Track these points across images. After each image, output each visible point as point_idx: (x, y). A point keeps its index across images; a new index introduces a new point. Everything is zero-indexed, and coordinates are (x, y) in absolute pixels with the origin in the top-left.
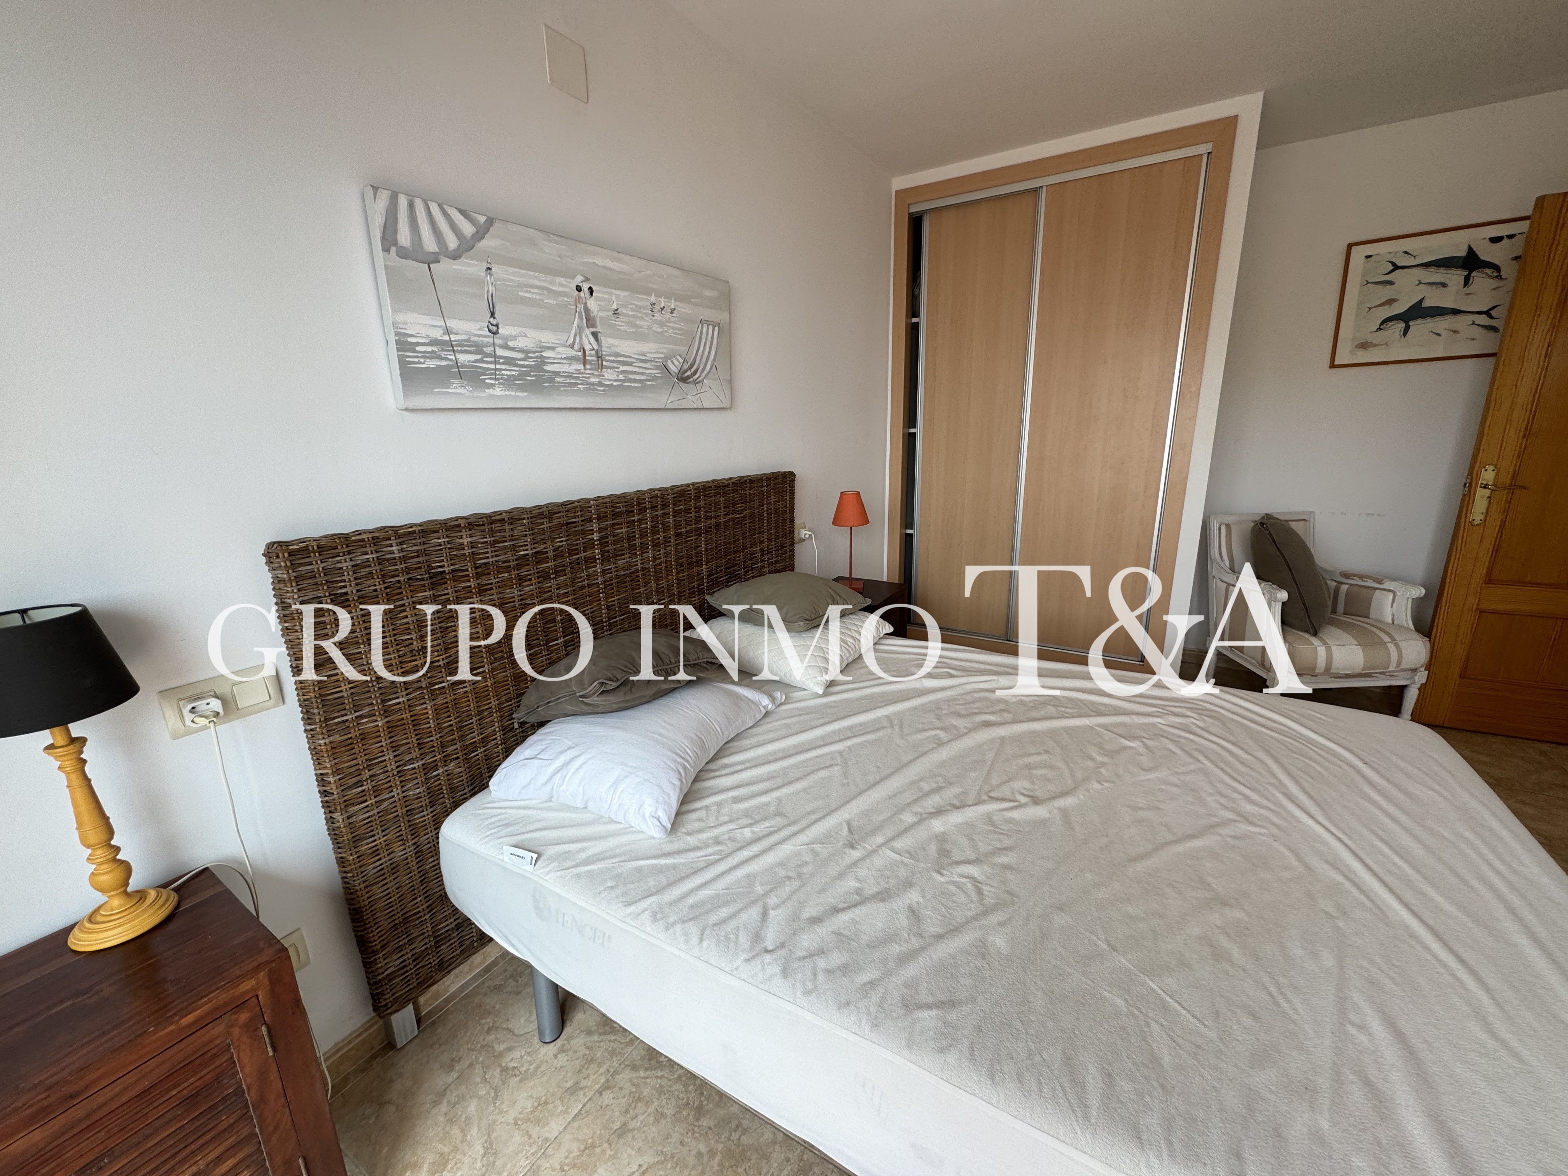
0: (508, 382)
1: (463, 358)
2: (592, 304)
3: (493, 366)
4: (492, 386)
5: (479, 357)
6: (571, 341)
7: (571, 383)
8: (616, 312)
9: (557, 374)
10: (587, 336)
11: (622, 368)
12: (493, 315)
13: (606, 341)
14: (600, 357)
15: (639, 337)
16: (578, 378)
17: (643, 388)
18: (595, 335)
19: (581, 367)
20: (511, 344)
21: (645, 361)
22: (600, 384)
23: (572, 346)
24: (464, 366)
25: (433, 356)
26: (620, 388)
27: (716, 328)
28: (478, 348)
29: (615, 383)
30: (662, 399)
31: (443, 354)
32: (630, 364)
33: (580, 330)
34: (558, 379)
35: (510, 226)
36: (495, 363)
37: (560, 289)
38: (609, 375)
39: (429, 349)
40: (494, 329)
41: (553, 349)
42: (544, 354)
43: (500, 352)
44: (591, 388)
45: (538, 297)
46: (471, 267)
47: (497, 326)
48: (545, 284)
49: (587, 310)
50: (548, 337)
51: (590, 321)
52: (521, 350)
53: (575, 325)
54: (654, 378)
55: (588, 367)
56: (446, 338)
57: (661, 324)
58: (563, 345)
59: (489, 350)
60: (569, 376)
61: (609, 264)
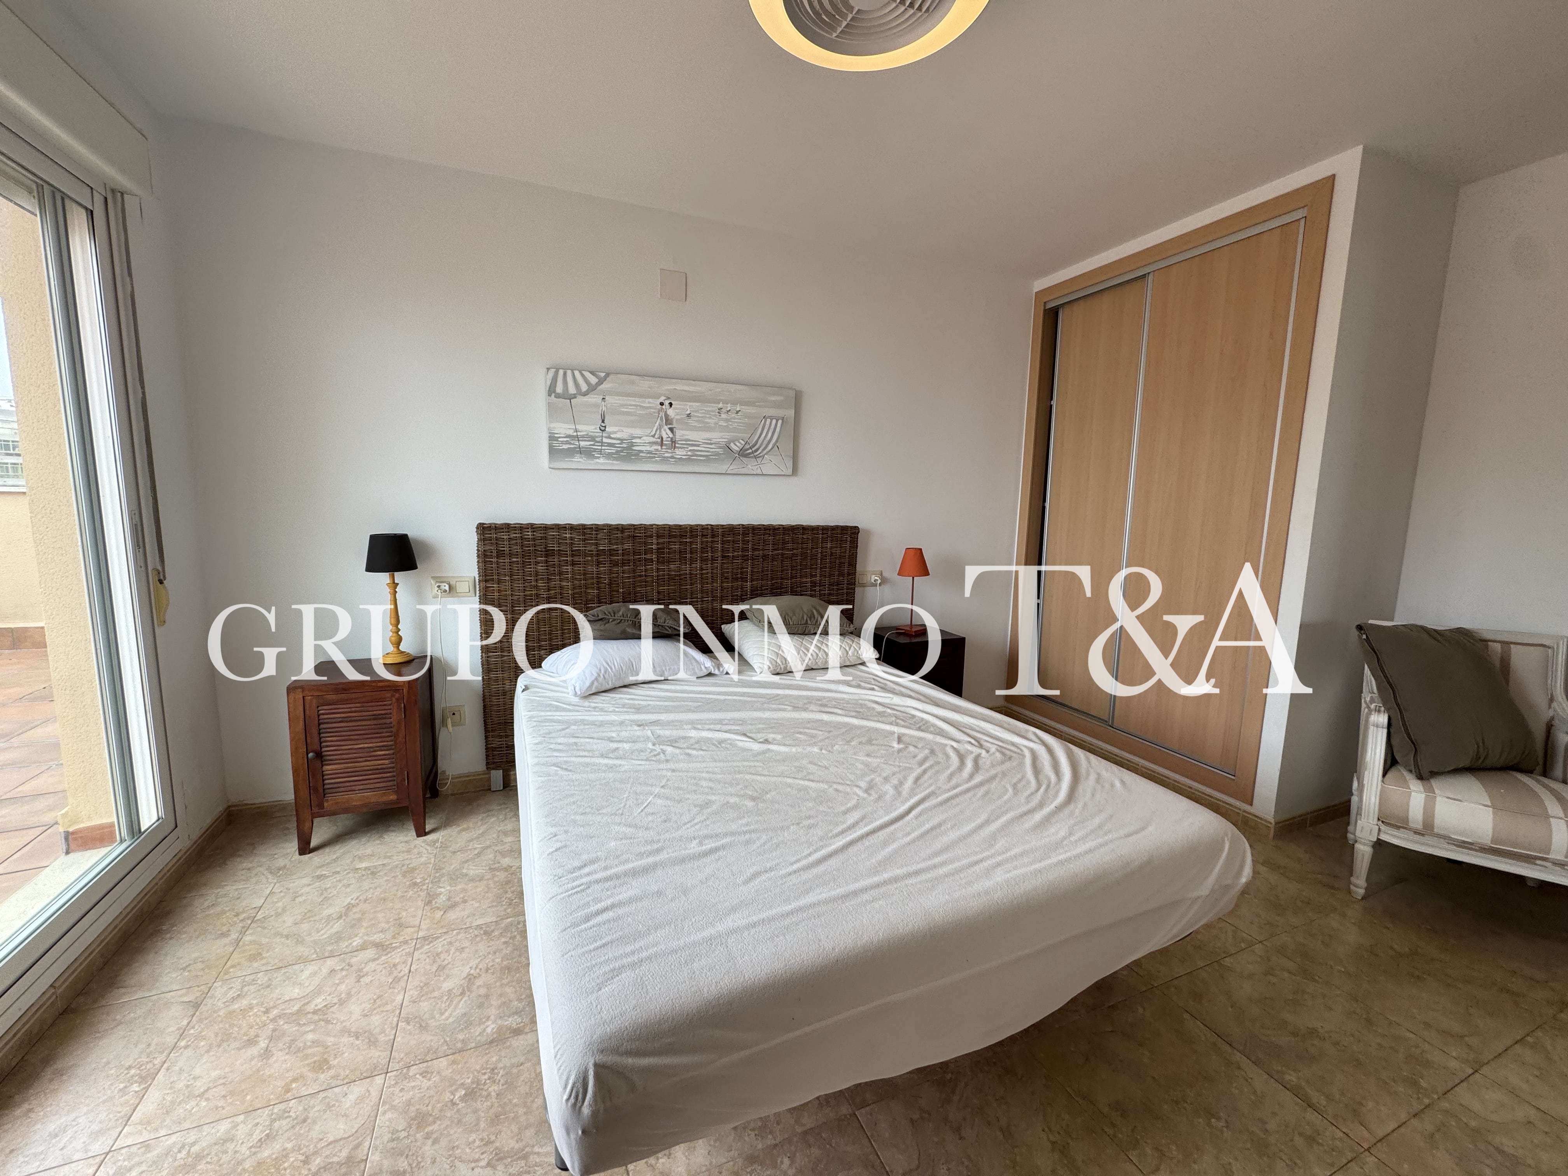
2: (671, 412)
6: (653, 433)
8: (689, 415)
10: (665, 430)
12: (603, 421)
14: (673, 442)
15: (707, 428)
18: (671, 430)
23: (653, 436)
24: (583, 448)
26: (689, 460)
27: (780, 422)
33: (660, 427)
35: (619, 376)
37: (648, 405)
40: (603, 428)
44: (665, 460)
45: (633, 410)
47: (605, 427)
48: (638, 404)
49: (666, 415)
50: (637, 432)
51: (668, 421)
53: (658, 423)
55: (664, 447)
57: (727, 420)
61: (686, 388)
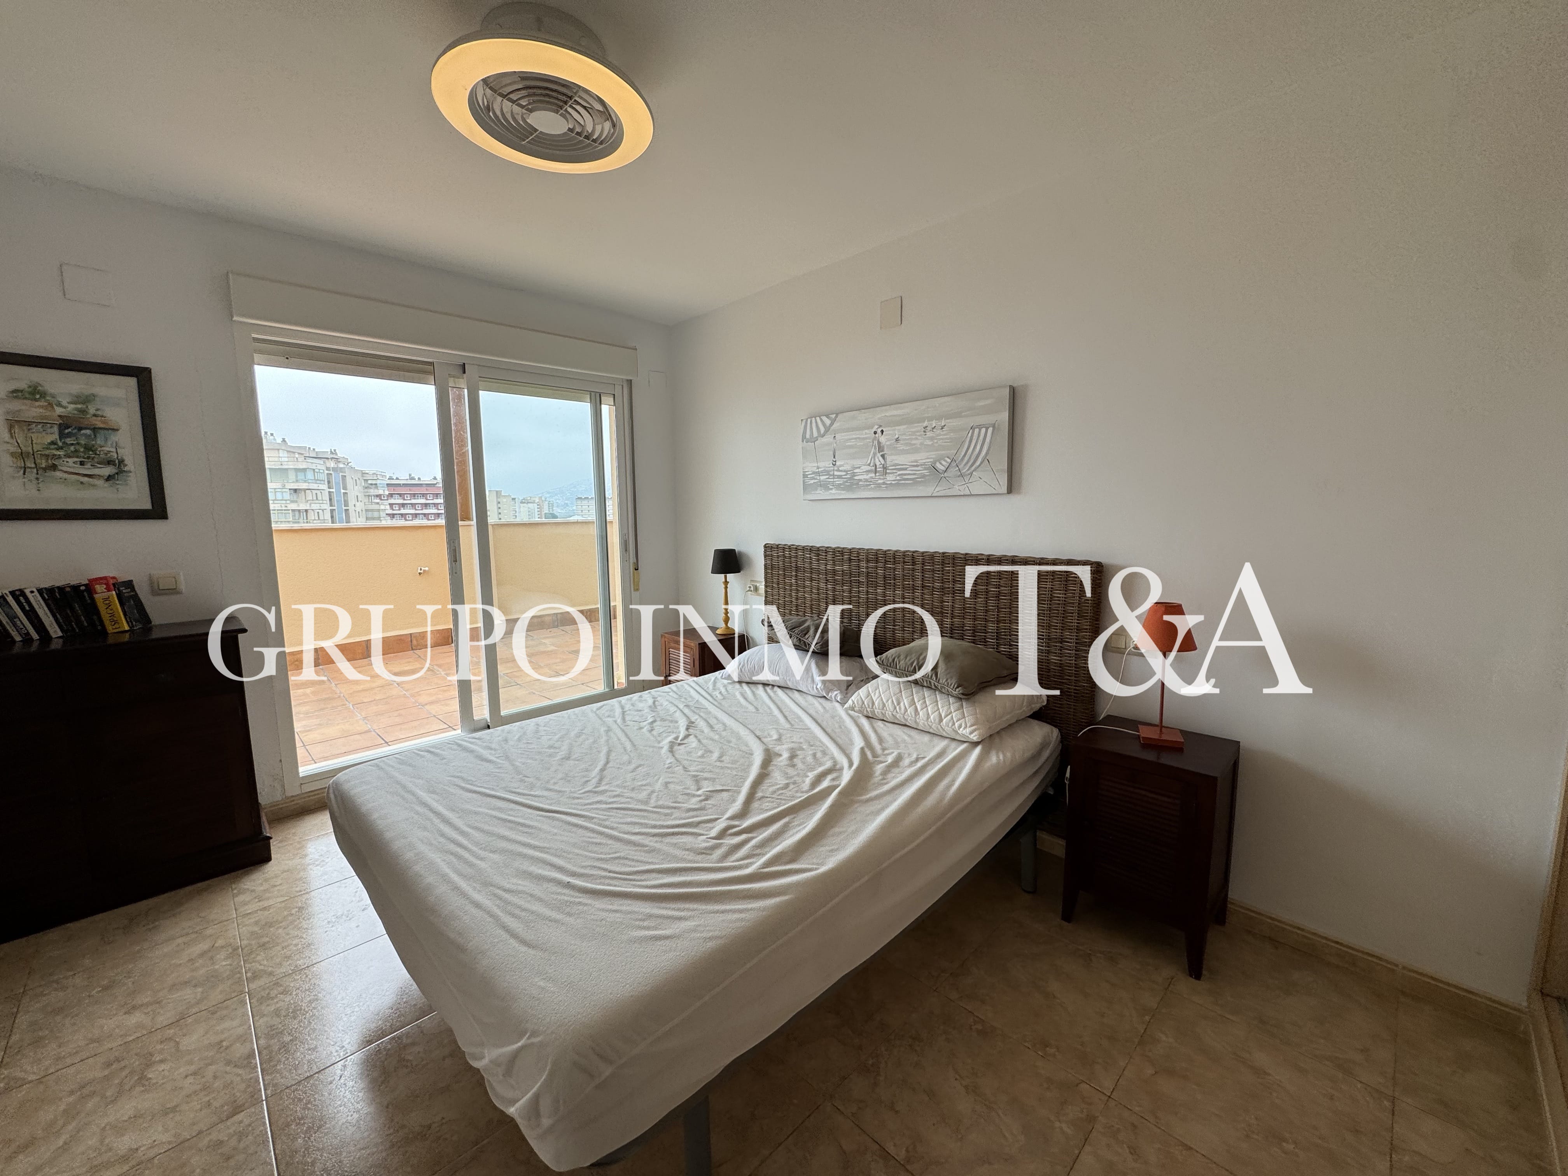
0: (838, 487)
1: (822, 478)
2: (883, 439)
3: (832, 480)
4: (832, 489)
5: (827, 477)
6: (869, 462)
7: (867, 484)
9: (860, 480)
10: (878, 458)
11: (899, 473)
12: (834, 457)
13: (889, 458)
14: (885, 468)
16: (871, 481)
17: (915, 482)
18: (883, 456)
19: (873, 475)
20: (840, 469)
21: (917, 466)
22: (884, 483)
23: (869, 465)
24: (823, 481)
25: (813, 478)
27: (990, 430)
28: (827, 472)
29: (893, 482)
30: (929, 490)
31: (816, 477)
32: (906, 469)
33: (875, 454)
34: (860, 483)
35: (845, 414)
36: (833, 478)
37: (865, 436)
38: (890, 478)
39: (812, 476)
40: (834, 463)
41: (859, 468)
42: (855, 471)
43: (836, 473)
45: (854, 443)
46: (828, 438)
47: (835, 461)
48: (858, 436)
49: (879, 443)
51: (881, 448)
52: (845, 471)
53: (872, 452)
54: (923, 476)
55: (877, 474)
56: (817, 470)
57: (932, 439)
58: (864, 465)
59: (831, 473)
60: (866, 480)
61: (895, 412)
